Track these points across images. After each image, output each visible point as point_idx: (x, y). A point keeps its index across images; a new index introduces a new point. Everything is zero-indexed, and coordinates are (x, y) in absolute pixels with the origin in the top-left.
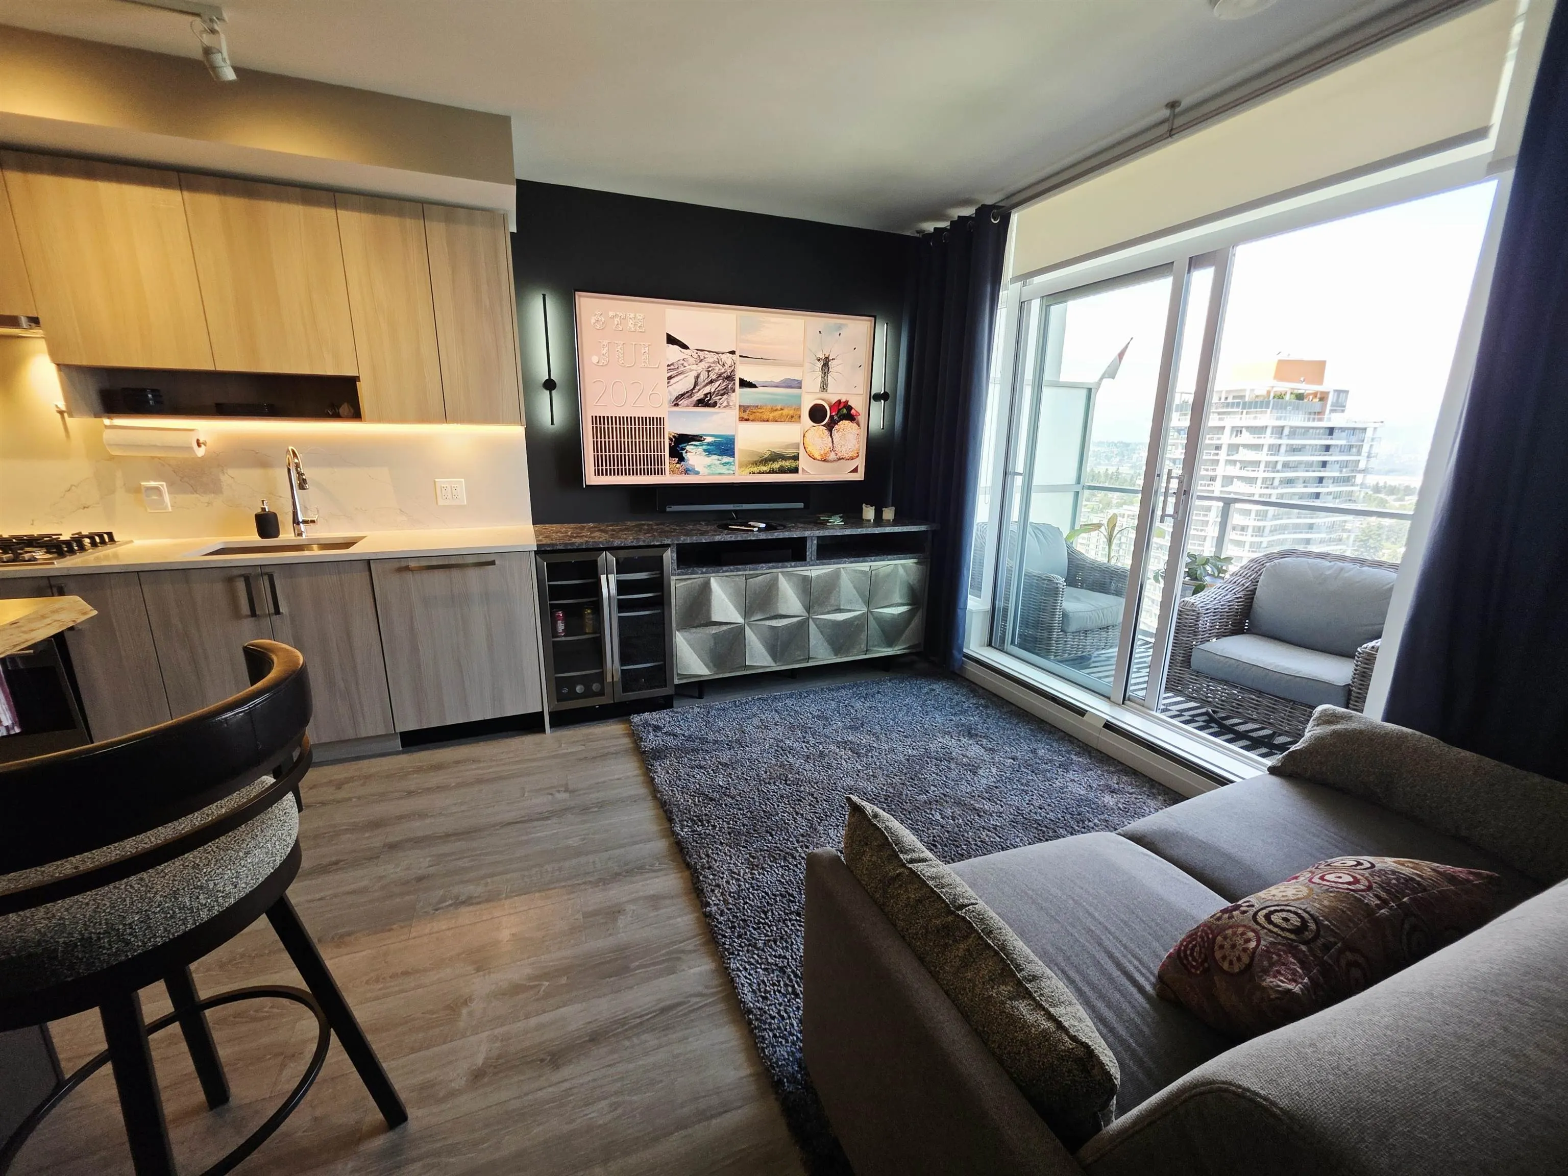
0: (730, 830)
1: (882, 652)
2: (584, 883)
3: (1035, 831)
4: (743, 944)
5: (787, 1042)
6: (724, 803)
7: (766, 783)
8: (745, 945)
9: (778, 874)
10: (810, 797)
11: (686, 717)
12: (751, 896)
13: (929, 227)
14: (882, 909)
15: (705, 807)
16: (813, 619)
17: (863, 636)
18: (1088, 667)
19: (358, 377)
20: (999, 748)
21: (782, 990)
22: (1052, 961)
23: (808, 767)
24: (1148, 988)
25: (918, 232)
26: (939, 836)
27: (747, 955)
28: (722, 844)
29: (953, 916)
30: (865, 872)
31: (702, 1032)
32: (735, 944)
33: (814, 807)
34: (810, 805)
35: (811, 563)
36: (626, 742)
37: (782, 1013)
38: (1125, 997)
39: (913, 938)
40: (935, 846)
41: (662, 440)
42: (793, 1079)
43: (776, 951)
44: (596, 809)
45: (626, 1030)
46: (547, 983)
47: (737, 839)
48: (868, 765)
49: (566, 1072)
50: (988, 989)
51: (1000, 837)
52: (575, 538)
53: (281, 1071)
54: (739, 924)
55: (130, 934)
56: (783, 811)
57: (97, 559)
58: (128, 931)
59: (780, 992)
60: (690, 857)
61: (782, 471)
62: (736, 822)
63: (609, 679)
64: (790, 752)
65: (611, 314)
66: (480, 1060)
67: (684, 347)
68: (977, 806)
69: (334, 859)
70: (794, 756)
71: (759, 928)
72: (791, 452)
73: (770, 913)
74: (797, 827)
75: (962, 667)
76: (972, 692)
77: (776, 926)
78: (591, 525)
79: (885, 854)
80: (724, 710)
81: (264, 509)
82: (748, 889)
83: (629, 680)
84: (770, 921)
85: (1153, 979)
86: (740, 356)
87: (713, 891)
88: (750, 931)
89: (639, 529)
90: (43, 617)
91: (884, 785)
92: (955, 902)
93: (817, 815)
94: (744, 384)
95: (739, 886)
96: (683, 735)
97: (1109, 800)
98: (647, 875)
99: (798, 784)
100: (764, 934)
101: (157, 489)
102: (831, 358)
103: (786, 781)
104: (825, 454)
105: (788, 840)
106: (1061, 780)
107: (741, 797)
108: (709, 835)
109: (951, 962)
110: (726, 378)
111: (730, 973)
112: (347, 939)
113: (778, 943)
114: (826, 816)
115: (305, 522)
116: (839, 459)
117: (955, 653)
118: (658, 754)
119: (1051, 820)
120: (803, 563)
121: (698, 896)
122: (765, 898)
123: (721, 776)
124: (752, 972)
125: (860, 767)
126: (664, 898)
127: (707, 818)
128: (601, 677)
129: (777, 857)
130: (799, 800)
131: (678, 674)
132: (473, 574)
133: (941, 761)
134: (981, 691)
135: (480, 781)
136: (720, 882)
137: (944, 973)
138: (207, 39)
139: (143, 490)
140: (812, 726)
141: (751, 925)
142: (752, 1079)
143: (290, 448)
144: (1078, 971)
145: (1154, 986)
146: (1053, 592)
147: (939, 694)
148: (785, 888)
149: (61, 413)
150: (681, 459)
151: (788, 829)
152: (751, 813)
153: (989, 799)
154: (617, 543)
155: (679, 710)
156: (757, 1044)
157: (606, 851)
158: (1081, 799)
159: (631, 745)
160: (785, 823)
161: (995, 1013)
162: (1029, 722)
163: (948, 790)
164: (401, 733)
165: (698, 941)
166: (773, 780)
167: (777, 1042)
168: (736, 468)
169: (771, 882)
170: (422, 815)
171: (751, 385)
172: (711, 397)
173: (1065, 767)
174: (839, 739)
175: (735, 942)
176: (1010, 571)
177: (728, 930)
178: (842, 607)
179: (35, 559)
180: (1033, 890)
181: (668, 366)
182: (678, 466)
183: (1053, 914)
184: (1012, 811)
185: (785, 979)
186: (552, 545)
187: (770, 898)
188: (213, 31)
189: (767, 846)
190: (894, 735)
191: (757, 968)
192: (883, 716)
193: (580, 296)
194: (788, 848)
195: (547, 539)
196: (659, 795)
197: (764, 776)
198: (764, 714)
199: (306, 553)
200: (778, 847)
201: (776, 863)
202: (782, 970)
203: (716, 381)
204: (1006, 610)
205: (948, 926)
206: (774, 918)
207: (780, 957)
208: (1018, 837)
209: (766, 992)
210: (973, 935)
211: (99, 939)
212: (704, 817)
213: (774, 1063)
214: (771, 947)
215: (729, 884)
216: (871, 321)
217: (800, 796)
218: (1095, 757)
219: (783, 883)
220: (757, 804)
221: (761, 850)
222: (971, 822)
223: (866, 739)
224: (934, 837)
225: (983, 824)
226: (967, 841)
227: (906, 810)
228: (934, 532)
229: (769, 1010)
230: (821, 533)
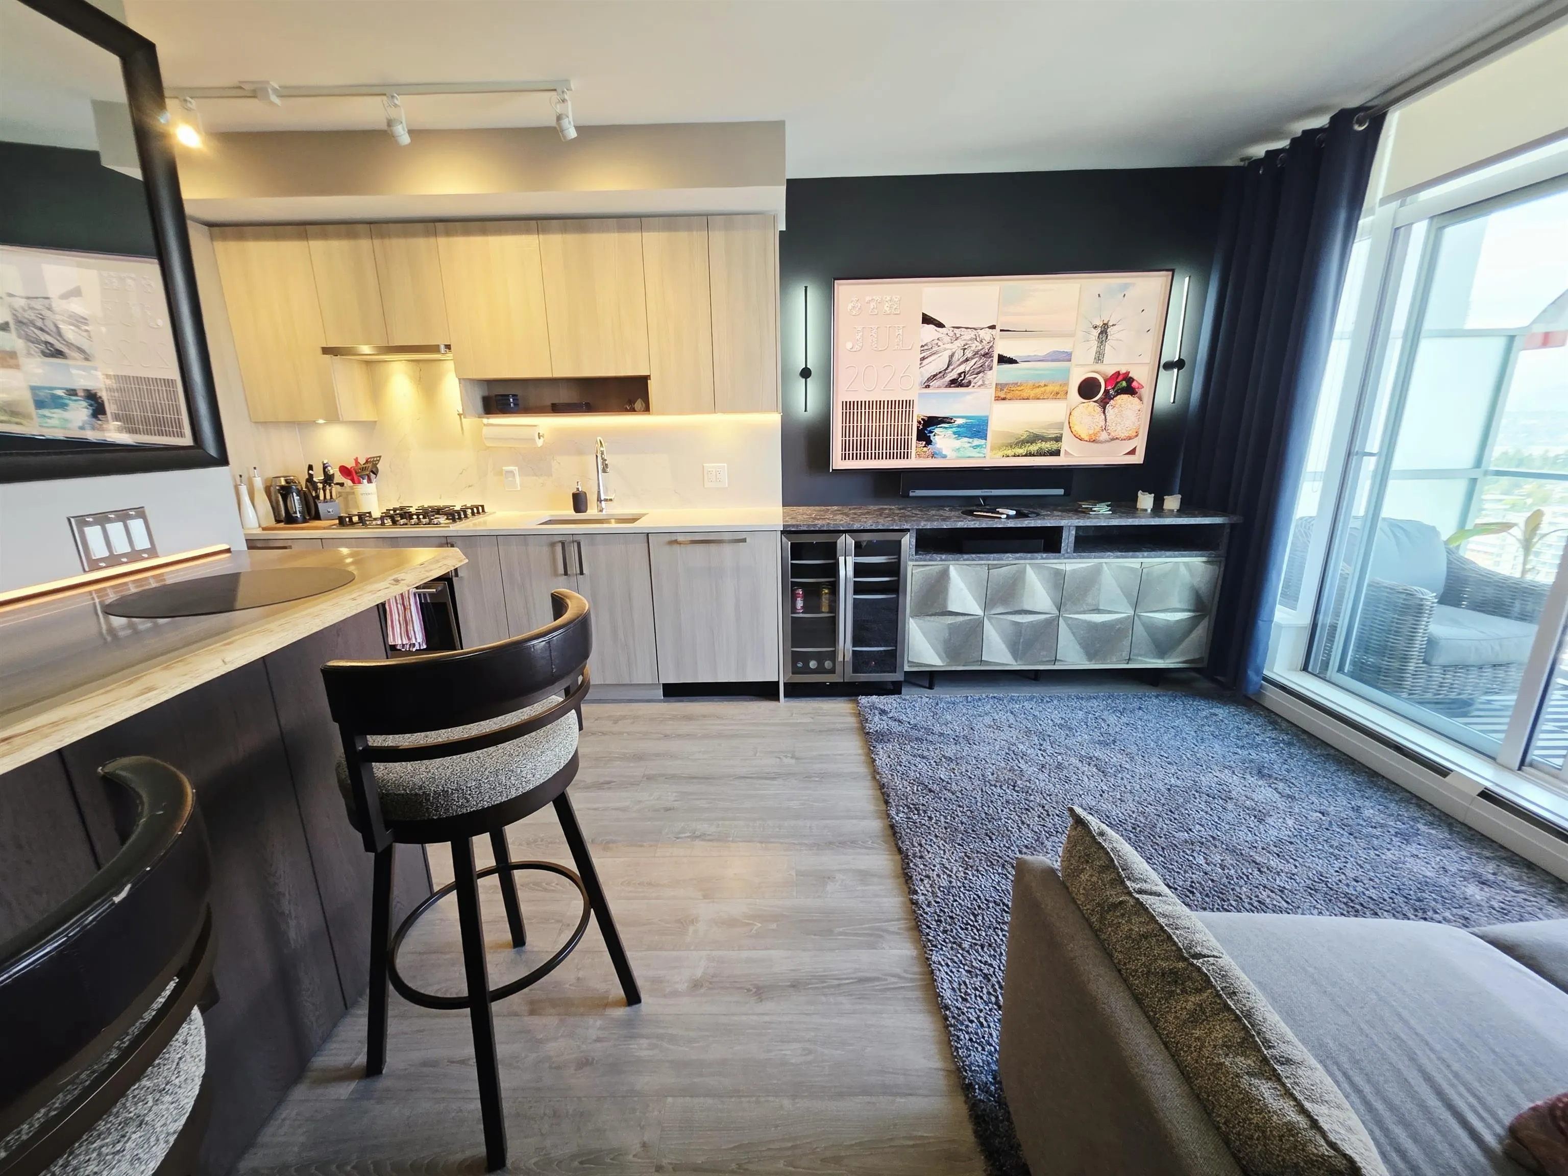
0: (946, 825)
1: (1150, 663)
2: (799, 844)
3: (1343, 906)
4: (947, 940)
5: (983, 1049)
6: (943, 796)
7: (991, 785)
8: (950, 941)
9: (993, 880)
10: (1040, 809)
11: (914, 705)
12: (962, 895)
13: (1259, 151)
14: (1097, 935)
15: (923, 797)
16: (1065, 619)
17: (1126, 643)
18: (1465, 715)
19: (649, 376)
20: (1303, 796)
21: (985, 997)
22: (1329, 1056)
23: (1041, 776)
24: (1489, 1138)
25: (1242, 160)
26: (1200, 883)
27: (951, 952)
28: (936, 836)
29: (1186, 963)
30: (1082, 891)
31: (896, 1012)
32: (939, 938)
33: (1043, 819)
34: (1039, 817)
35: (1066, 555)
36: (852, 721)
37: (982, 1020)
38: (1444, 1135)
39: (1131, 974)
40: (1192, 893)
41: (910, 423)
42: (985, 1088)
43: (982, 957)
44: (817, 779)
45: (824, 987)
46: (759, 925)
47: (953, 835)
48: (1115, 787)
49: (768, 1006)
50: (1219, 1054)
51: (1287, 902)
52: (818, 519)
53: (560, 934)
54: (945, 920)
55: (470, 795)
56: (1007, 817)
57: (475, 525)
58: (469, 792)
59: (981, 998)
60: (902, 843)
61: (1041, 453)
62: (954, 818)
63: (840, 658)
64: (1022, 758)
65: (868, 298)
66: (699, 973)
67: (940, 325)
68: (1258, 859)
69: (608, 779)
70: (1027, 763)
71: (967, 929)
72: (1053, 432)
73: (980, 917)
74: (1021, 837)
75: (1260, 692)
76: (1271, 723)
77: (985, 931)
78: (836, 508)
79: (1107, 877)
80: (954, 703)
81: (578, 489)
82: (960, 888)
83: (860, 662)
84: (979, 925)
85: (1499, 1130)
86: (1001, 330)
87: (922, 880)
88: (956, 929)
89: (881, 513)
90: (438, 561)
91: (1133, 812)
92: (1191, 948)
93: (1046, 829)
94: (1003, 360)
95: (950, 882)
96: (909, 723)
97: (1473, 890)
98: (859, 850)
99: (1028, 792)
100: (971, 936)
101: (512, 472)
102: (1110, 324)
103: (1014, 786)
104: (1095, 434)
105: (1009, 848)
106: (1396, 853)
107: (962, 794)
108: (924, 825)
109: (1176, 1012)
110: (983, 356)
111: (930, 964)
112: (611, 845)
113: (985, 949)
114: (1057, 832)
115: (606, 500)
116: (1113, 439)
117: (1251, 674)
118: (881, 737)
119: (1371, 898)
120: (1057, 554)
121: (906, 881)
122: (976, 901)
123: (944, 769)
124: (954, 970)
125: (1105, 788)
126: (873, 875)
127: (924, 808)
128: (833, 656)
129: (995, 863)
130: (1027, 809)
131: (908, 662)
132: (727, 549)
133: (1214, 798)
134: (1284, 725)
135: (720, 735)
136: (931, 873)
137: (1166, 1022)
138: (559, 109)
139: (504, 472)
140: (1053, 734)
141: (958, 924)
142: (941, 1073)
143: (599, 438)
144: (1369, 1081)
145: (1500, 1139)
146: (1416, 609)
147: (1222, 721)
148: (1000, 896)
149: (460, 415)
150: (929, 442)
151: (1010, 837)
152: (972, 812)
153: (1278, 855)
154: (856, 526)
155: (908, 697)
156: (951, 1041)
157: (822, 819)
158: (1426, 882)
159: (856, 725)
160: (1008, 830)
161: (1225, 1084)
162: (1354, 772)
163: (1219, 833)
164: (664, 685)
165: (903, 924)
166: (998, 783)
167: (973, 1046)
168: (987, 451)
169: (985, 887)
170: (673, 756)
171: (1011, 361)
172: (965, 376)
173: (1406, 839)
174: (1083, 753)
175: (939, 935)
176: (1344, 578)
177: (934, 923)
178: (1101, 608)
179: (440, 524)
180: (1315, 968)
181: (922, 346)
182: (925, 449)
183: (1343, 1003)
184: (1311, 875)
185: (989, 987)
186: (797, 526)
187: (982, 903)
188: (564, 101)
189: (985, 850)
190: (1154, 760)
191: (959, 967)
192: (1142, 736)
193: (838, 284)
194: (1008, 856)
195: (793, 520)
196: (878, 777)
197: (990, 777)
198: (998, 714)
199: (605, 525)
200: (997, 853)
201: (993, 869)
202: (986, 976)
203: (972, 359)
204: (1334, 628)
205: (1177, 972)
206: (984, 924)
207: (986, 963)
208: (1315, 907)
209: (966, 993)
210: (1210, 991)
211: (452, 793)
212: (921, 807)
213: (966, 1065)
214: (977, 951)
215: (940, 878)
216: (1167, 276)
217: (1028, 806)
218: (1458, 833)
219: (998, 890)
220: (979, 804)
221: (978, 852)
222: (1247, 877)
223: (1117, 758)
224: (1192, 882)
225: (1265, 882)
226: (1237, 896)
227: (1158, 844)
228: (1233, 526)
229: (967, 1012)
230: (1082, 523)
